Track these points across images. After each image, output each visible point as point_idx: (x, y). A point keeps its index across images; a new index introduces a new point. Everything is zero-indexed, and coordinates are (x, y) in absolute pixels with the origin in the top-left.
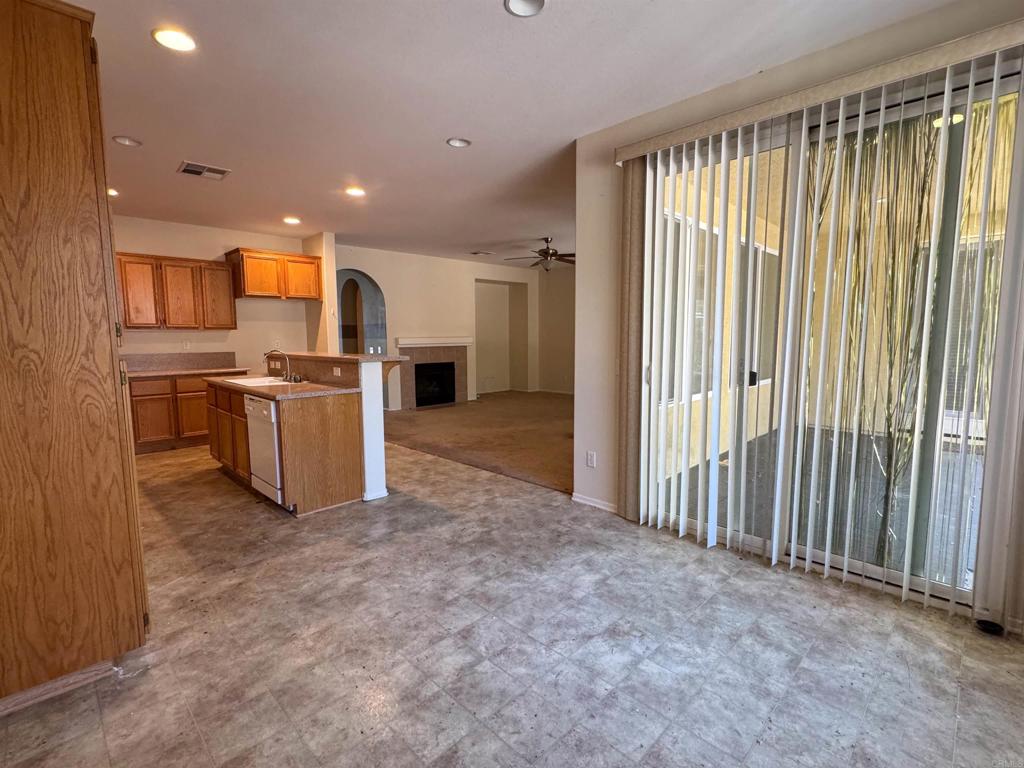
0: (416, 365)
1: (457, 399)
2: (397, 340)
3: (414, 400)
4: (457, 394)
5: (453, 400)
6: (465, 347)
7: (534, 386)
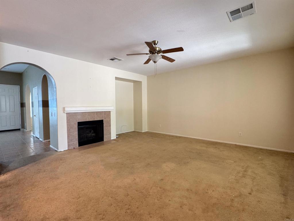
0: (78, 122)
1: (105, 140)
2: (64, 108)
3: (76, 142)
4: (105, 136)
5: (102, 140)
6: (110, 112)
7: (145, 129)
